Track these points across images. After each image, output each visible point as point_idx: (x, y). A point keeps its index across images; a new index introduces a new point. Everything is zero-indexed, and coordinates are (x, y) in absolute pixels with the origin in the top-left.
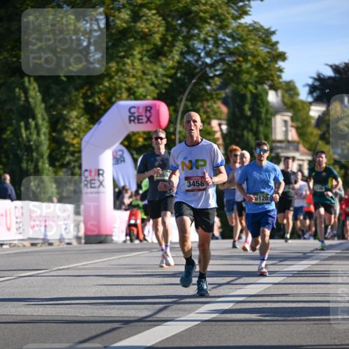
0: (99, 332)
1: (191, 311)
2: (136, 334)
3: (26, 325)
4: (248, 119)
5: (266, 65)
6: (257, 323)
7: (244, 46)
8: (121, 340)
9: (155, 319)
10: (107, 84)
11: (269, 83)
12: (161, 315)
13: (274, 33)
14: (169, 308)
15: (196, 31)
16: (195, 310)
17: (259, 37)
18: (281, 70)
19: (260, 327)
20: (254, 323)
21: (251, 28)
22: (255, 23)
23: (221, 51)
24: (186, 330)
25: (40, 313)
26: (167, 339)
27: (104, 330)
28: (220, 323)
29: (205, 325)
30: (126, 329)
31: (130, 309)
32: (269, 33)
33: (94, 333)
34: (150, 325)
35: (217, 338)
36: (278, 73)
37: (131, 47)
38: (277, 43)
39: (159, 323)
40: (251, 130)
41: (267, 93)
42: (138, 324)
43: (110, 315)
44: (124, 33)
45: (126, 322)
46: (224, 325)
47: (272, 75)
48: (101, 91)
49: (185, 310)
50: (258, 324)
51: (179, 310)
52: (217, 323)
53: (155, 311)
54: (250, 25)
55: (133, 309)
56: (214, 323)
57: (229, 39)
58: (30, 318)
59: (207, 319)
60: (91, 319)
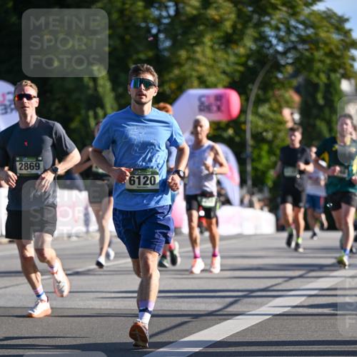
0: (168, 326)
1: (262, 305)
2: (206, 329)
3: (94, 319)
4: (321, 108)
5: (338, 53)
6: (329, 317)
7: (316, 34)
8: (190, 334)
9: (225, 313)
10: (176, 72)
11: (341, 71)
12: (232, 309)
13: (347, 20)
14: (240, 302)
15: (267, 18)
16: (267, 304)
17: (333, 25)
18: (353, 59)
19: (332, 321)
20: (326, 317)
21: (324, 15)
22: (329, 9)
23: (294, 38)
24: (257, 324)
25: (108, 307)
26: (238, 333)
27: (173, 324)
28: (292, 317)
29: (276, 319)
30: (196, 323)
31: (200, 303)
32: (342, 20)
33: (163, 328)
34: (220, 319)
35: (289, 333)
36: (351, 62)
37: (202, 35)
38: (350, 30)
39: (230, 317)
40: (323, 119)
41: (340, 82)
42: (209, 318)
43: (180, 309)
44: (194, 20)
45: (196, 316)
46: (296, 319)
47: (344, 63)
48: (171, 80)
49: (256, 304)
50: (330, 319)
51: (250, 303)
52: (289, 317)
53: (225, 304)
54: (324, 12)
55: (203, 303)
56: (286, 317)
57: (301, 27)
58: (98, 312)
59: (278, 313)
60: (160, 313)
